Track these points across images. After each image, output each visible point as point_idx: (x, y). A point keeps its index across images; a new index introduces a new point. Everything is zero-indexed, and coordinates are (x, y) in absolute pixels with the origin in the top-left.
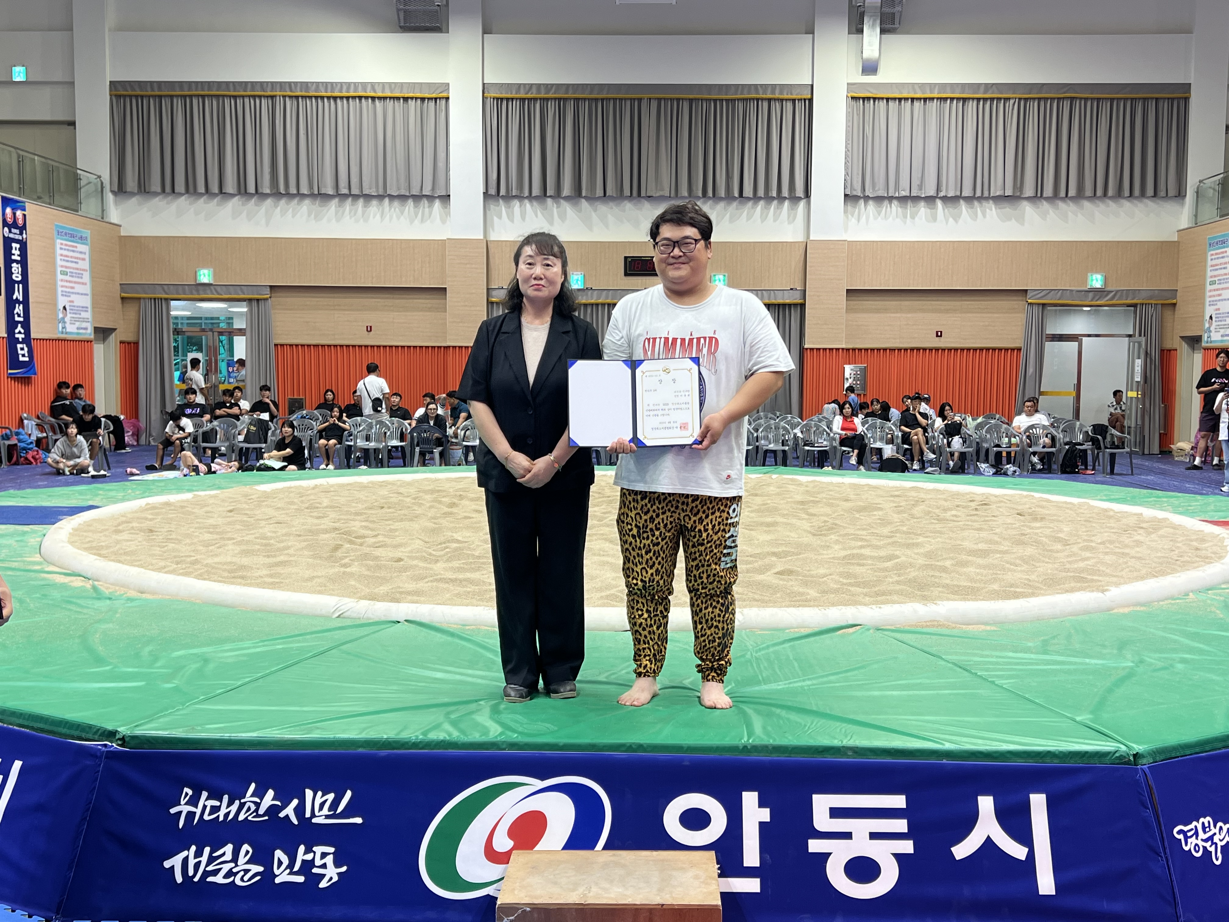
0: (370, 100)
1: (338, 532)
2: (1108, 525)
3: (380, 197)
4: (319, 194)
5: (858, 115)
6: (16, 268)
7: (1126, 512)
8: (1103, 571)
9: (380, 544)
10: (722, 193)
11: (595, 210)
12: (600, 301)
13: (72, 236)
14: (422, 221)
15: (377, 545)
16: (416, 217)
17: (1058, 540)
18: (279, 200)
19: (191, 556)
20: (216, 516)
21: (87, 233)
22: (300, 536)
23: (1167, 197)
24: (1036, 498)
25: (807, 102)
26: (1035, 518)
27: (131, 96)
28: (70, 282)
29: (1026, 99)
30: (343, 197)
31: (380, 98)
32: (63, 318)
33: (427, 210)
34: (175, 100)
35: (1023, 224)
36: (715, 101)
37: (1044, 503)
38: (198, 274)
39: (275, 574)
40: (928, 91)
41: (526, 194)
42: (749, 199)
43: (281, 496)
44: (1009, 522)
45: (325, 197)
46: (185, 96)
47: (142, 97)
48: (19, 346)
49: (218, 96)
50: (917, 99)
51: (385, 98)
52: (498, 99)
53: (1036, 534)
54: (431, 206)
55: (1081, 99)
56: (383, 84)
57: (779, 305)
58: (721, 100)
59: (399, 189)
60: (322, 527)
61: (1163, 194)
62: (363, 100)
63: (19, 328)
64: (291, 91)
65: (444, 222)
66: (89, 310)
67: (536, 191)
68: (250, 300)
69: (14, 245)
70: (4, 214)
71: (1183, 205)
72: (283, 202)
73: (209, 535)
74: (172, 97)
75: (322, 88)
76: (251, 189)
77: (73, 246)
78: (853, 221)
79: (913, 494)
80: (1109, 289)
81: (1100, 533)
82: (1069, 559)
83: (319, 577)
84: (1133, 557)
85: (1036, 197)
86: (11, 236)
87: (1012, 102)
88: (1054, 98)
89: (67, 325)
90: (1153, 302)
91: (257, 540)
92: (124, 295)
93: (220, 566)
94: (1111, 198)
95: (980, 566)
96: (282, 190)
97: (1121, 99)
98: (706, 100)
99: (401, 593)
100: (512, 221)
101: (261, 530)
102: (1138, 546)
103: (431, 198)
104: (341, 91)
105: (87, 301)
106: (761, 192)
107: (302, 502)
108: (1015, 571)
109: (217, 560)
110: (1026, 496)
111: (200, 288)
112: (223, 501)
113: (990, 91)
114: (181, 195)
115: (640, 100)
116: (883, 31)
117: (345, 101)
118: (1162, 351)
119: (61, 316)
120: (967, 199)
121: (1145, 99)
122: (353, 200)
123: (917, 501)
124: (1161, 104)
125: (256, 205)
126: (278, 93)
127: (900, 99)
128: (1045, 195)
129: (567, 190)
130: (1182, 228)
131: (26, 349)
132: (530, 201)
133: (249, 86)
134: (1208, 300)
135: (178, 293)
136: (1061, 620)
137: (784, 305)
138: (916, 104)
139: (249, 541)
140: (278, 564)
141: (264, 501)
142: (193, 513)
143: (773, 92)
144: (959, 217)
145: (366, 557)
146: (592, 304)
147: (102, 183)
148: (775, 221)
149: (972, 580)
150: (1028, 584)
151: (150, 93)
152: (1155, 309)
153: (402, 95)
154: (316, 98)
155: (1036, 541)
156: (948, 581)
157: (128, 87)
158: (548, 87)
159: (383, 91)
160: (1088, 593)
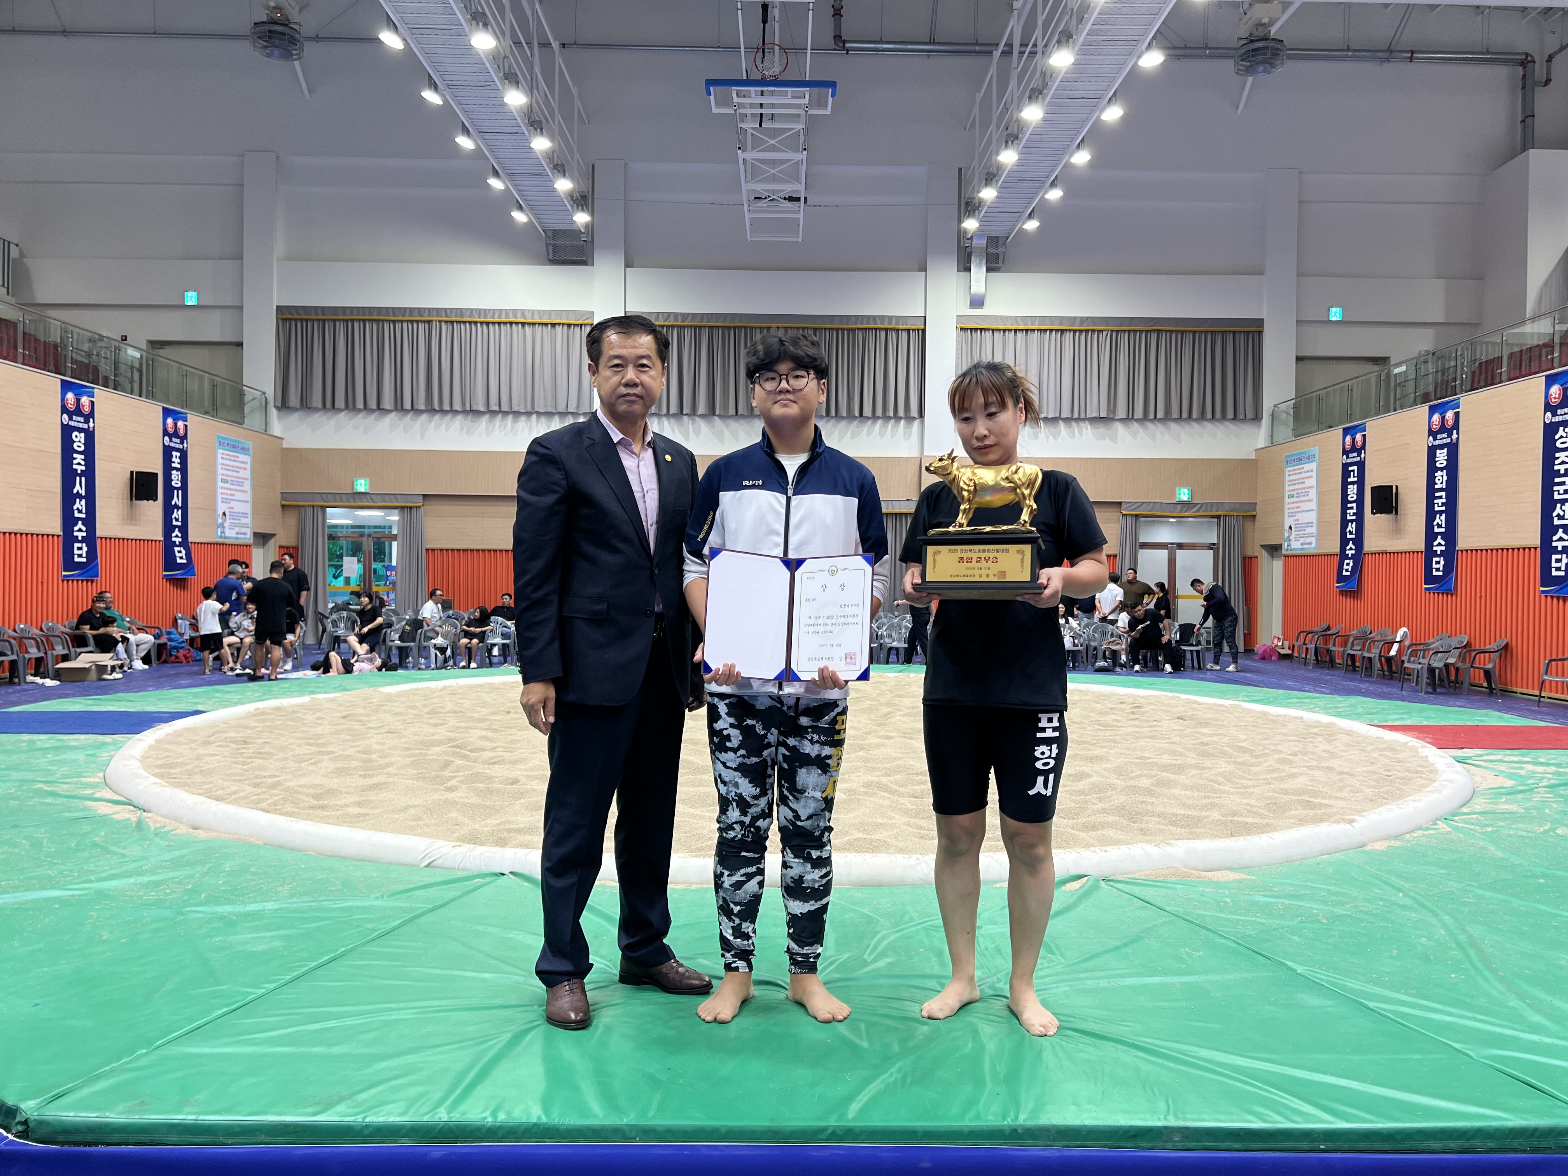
0: (520, 326)
1: (452, 744)
3: (529, 414)
4: (471, 411)
5: (967, 344)
6: (176, 476)
7: (1286, 716)
8: (1326, 793)
9: (496, 760)
10: (844, 413)
11: (727, 427)
13: (234, 447)
15: (494, 761)
18: (434, 415)
19: (274, 776)
20: (326, 722)
21: (249, 444)
22: (408, 749)
23: (1245, 419)
24: (1182, 700)
25: (921, 333)
27: (296, 320)
28: (230, 489)
29: (1117, 331)
30: (493, 413)
31: (529, 324)
32: (222, 524)
34: (338, 323)
35: (1116, 443)
36: (837, 330)
37: (1196, 705)
38: (355, 483)
39: (365, 801)
40: (1030, 323)
41: (664, 411)
42: (868, 418)
43: (403, 699)
44: (1176, 727)
45: (477, 413)
46: (347, 321)
47: (307, 320)
48: (176, 549)
49: (378, 321)
50: (1020, 330)
51: (534, 324)
53: (1215, 743)
55: (1166, 331)
56: (533, 311)
57: (896, 514)
58: (843, 330)
59: (546, 406)
60: (437, 737)
61: (1242, 416)
62: (514, 325)
63: (177, 532)
64: (447, 316)
66: (249, 516)
67: (674, 409)
68: (402, 508)
69: (174, 453)
70: (164, 424)
71: (1259, 426)
72: (437, 417)
73: (309, 747)
74: (335, 321)
75: (475, 314)
76: (407, 405)
77: (234, 456)
80: (1196, 501)
81: (1280, 741)
83: (413, 806)
85: (1127, 418)
86: (172, 444)
87: (1105, 333)
88: (1142, 331)
89: (226, 530)
90: (1235, 514)
91: (358, 755)
92: (284, 503)
93: (304, 790)
94: (1195, 420)
95: (1185, 787)
96: (436, 407)
98: (830, 329)
99: (510, 831)
101: (367, 742)
104: (493, 318)
105: (247, 508)
106: (879, 413)
107: (425, 706)
109: (303, 781)
110: (1172, 698)
111: (357, 496)
112: (340, 705)
113: (1085, 324)
114: (341, 410)
116: (988, 270)
117: (497, 326)
118: (1244, 558)
119: (220, 521)
120: (1066, 420)
121: (1223, 332)
122: (503, 416)
124: (1238, 335)
125: (412, 420)
126: (435, 318)
127: (1004, 330)
128: (1135, 417)
129: (702, 409)
130: (1259, 447)
131: (184, 552)
132: (668, 419)
133: (408, 312)
134: (1287, 511)
135: (336, 501)
136: (1316, 861)
137: (901, 514)
138: (1019, 334)
139: (349, 756)
140: (372, 787)
141: (382, 706)
142: (304, 719)
143: (890, 323)
144: (1059, 436)
145: (477, 777)
147: (266, 399)
148: (892, 437)
149: (1184, 805)
150: (1252, 811)
151: (314, 317)
152: (1237, 520)
153: (550, 321)
154: (470, 323)
155: (1223, 753)
156: (1161, 809)
157: (294, 312)
158: (685, 316)
159: (533, 317)
160: (1334, 825)
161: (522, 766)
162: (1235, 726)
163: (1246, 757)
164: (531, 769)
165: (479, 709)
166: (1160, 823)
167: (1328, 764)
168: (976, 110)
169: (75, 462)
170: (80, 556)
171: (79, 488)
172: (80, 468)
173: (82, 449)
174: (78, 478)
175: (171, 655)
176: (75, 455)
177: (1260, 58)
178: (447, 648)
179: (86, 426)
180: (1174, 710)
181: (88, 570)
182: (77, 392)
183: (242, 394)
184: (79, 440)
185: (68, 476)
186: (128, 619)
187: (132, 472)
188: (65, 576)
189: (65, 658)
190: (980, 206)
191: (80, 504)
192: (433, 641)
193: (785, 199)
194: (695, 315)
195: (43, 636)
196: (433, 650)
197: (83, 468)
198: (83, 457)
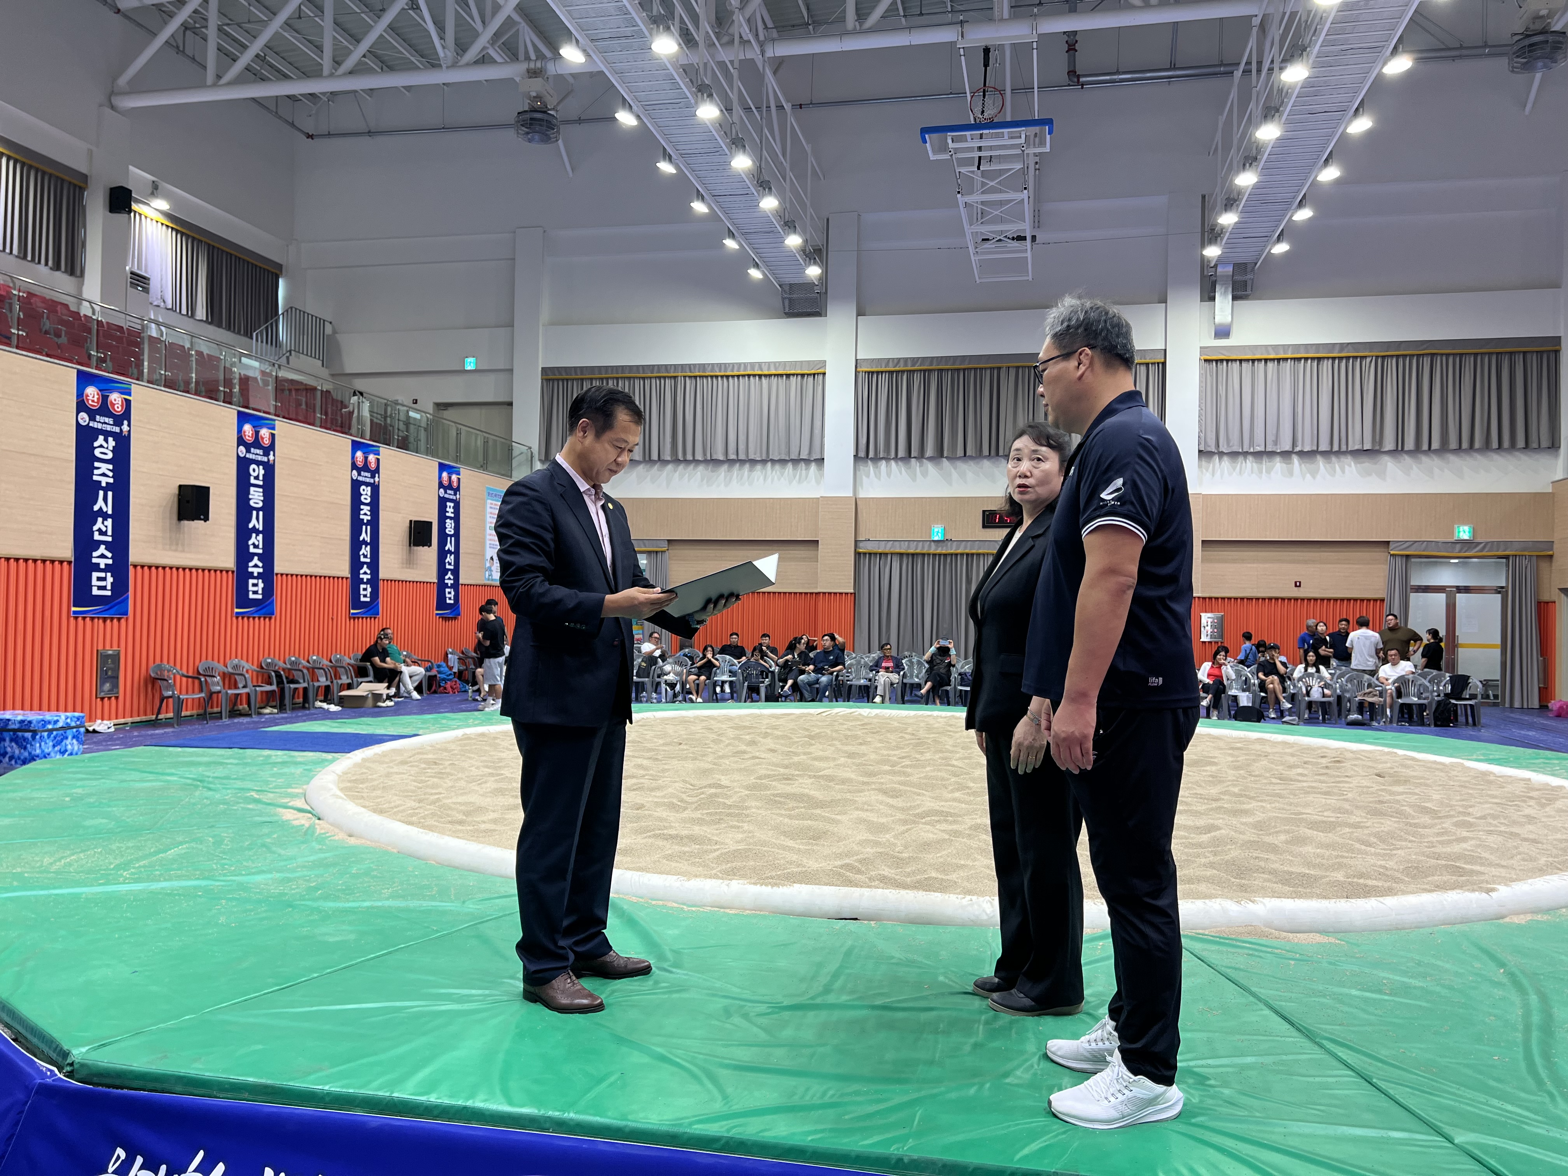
0: (757, 378)
2: (1489, 792)
3: (764, 462)
4: (712, 460)
5: (1211, 376)
6: (449, 524)
7: (1510, 777)
8: (1487, 859)
11: (955, 468)
12: (959, 551)
14: (800, 481)
16: (795, 477)
17: (1425, 811)
18: (678, 466)
23: (1539, 449)
24: (1399, 756)
25: (1160, 365)
26: (1398, 780)
27: (558, 380)
29: (1383, 357)
30: (731, 462)
31: (766, 376)
32: (490, 567)
33: (804, 472)
35: (1384, 478)
37: (1409, 762)
40: (1282, 352)
41: (893, 455)
44: (1365, 784)
45: (716, 463)
47: (567, 380)
48: (447, 590)
49: (629, 378)
50: (1271, 360)
51: (770, 375)
52: (869, 372)
53: (1398, 802)
54: (807, 469)
55: (1442, 355)
56: (768, 363)
59: (780, 454)
61: (1535, 445)
62: (752, 378)
63: (449, 575)
64: (690, 372)
65: (818, 483)
67: (901, 452)
68: (649, 552)
69: (448, 504)
70: (440, 477)
71: (1557, 456)
72: (681, 467)
75: (717, 369)
76: (655, 457)
78: (1208, 475)
79: (1258, 747)
80: (1478, 540)
81: (1480, 803)
82: (1439, 839)
84: (1526, 840)
85: (1397, 451)
86: (447, 496)
87: (1368, 360)
88: (1413, 355)
89: (493, 573)
90: (1527, 553)
94: (1478, 451)
95: (1321, 845)
96: (680, 457)
97: (1485, 353)
100: (879, 479)
102: (1529, 824)
103: (807, 461)
108: (1366, 853)
109: (462, 799)
110: (1388, 753)
113: (1346, 350)
115: (999, 368)
116: (1234, 298)
117: (736, 379)
118: (1539, 603)
119: (488, 565)
120: (1323, 453)
121: (1511, 353)
122: (740, 465)
123: (1260, 755)
124: (1529, 356)
125: (658, 470)
126: (680, 374)
127: (1253, 361)
128: (1406, 448)
129: (929, 451)
130: (1557, 478)
131: (453, 593)
132: (896, 462)
133: (656, 368)
136: (1430, 931)
138: (1270, 364)
144: (1317, 472)
146: (952, 554)
147: (532, 453)
149: (1309, 865)
150: (1385, 874)
151: (574, 377)
152: (1530, 560)
153: (785, 372)
154: (712, 377)
155: (1400, 813)
156: (1276, 866)
157: (556, 372)
158: (914, 360)
159: (769, 369)
160: (1467, 893)
161: (658, 794)
162: (1440, 785)
163: (1426, 819)
164: (664, 797)
165: (656, 740)
166: (1269, 881)
167: (1515, 830)
168: (1219, 136)
169: (362, 512)
170: (365, 596)
171: (365, 536)
172: (366, 518)
173: (368, 501)
174: (364, 527)
175: (440, 686)
176: (362, 507)
177: (1539, 53)
178: (676, 684)
179: (372, 481)
180: (1380, 766)
181: (371, 608)
182: (366, 450)
183: (510, 449)
184: (366, 493)
185: (356, 525)
186: (405, 653)
187: (411, 521)
188: (353, 614)
189: (350, 687)
190: (1222, 233)
191: (366, 550)
192: (665, 677)
193: (1013, 239)
194: (924, 359)
195: (331, 667)
196: (663, 686)
197: (369, 518)
198: (369, 508)
